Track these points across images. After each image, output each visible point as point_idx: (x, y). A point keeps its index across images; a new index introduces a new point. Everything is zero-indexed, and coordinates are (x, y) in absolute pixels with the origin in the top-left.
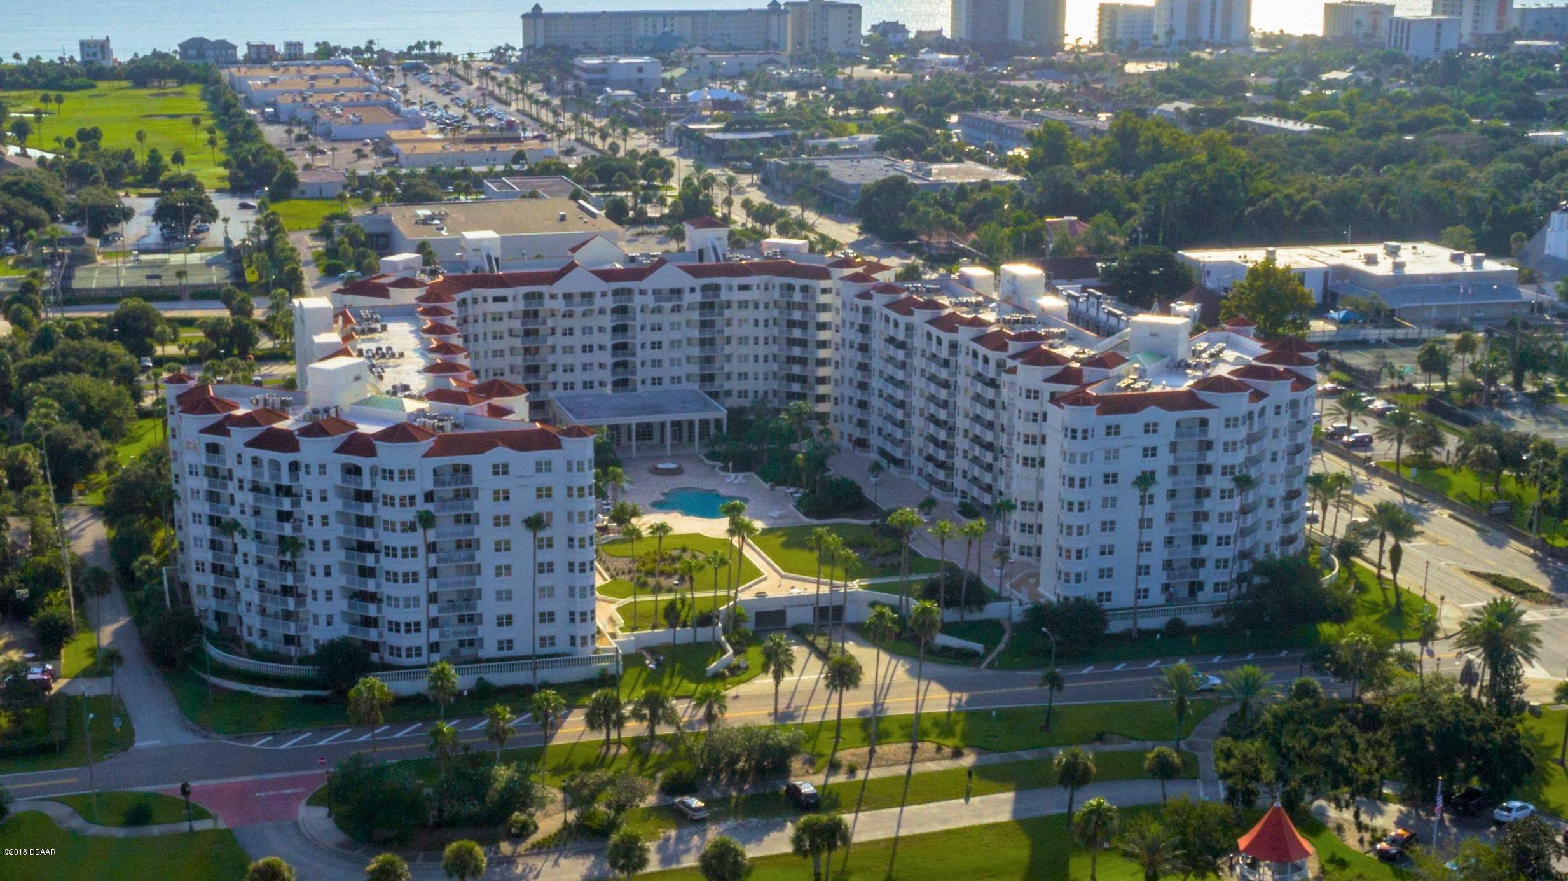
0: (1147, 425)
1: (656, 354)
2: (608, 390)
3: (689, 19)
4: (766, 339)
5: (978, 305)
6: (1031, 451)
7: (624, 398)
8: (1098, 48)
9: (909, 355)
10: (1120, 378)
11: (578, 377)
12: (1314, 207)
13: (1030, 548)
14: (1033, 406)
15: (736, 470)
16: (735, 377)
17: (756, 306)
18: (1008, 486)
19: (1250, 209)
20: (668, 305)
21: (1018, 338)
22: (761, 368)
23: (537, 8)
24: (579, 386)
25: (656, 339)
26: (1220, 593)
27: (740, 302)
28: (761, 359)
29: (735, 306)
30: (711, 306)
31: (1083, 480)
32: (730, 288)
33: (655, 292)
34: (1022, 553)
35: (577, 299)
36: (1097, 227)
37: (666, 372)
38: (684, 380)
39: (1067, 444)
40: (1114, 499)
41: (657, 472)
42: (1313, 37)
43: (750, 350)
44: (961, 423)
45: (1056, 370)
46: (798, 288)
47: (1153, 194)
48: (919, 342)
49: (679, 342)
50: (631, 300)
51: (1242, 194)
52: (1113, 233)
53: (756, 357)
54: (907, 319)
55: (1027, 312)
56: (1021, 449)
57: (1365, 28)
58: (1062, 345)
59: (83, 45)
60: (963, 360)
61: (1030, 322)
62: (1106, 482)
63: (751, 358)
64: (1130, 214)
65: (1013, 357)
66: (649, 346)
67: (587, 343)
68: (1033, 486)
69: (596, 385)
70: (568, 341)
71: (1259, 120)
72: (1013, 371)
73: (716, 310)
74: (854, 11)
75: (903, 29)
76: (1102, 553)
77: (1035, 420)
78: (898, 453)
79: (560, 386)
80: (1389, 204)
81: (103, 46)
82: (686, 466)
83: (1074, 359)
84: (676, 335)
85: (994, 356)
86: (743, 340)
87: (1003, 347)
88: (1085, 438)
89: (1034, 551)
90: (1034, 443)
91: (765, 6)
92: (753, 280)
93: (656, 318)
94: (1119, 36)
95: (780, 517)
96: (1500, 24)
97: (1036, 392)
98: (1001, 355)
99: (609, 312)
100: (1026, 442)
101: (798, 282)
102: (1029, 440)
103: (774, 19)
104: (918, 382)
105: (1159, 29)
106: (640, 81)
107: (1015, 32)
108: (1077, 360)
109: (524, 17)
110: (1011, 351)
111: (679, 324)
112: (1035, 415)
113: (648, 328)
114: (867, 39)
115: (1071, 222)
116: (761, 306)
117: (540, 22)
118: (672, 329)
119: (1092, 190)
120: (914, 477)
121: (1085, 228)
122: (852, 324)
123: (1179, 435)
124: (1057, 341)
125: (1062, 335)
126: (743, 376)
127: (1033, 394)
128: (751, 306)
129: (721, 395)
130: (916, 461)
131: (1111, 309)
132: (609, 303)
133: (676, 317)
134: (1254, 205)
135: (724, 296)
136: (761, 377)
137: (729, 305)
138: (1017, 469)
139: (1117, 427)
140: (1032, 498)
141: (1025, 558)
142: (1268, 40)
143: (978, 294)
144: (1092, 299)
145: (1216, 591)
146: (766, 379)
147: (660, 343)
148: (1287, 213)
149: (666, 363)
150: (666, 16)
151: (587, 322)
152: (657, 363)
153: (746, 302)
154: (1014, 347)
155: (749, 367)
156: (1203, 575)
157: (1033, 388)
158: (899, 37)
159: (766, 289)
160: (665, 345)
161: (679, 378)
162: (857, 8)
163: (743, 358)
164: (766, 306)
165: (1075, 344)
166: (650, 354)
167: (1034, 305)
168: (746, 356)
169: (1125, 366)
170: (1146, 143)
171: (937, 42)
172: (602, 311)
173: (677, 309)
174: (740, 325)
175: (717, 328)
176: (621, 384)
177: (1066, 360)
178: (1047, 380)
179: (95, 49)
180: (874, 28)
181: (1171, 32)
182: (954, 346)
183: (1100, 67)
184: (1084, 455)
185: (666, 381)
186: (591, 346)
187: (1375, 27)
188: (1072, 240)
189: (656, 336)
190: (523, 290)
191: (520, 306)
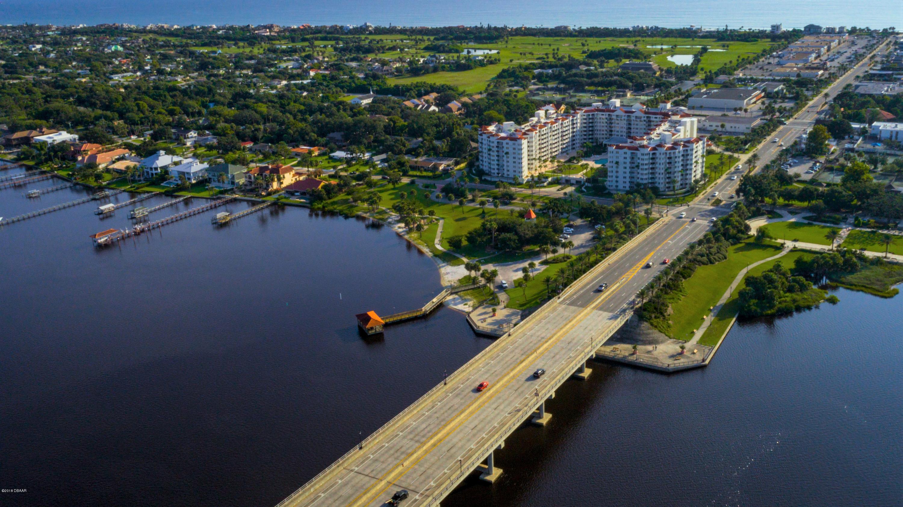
179: (775, 28)
190: (608, 113)
191: (607, 116)
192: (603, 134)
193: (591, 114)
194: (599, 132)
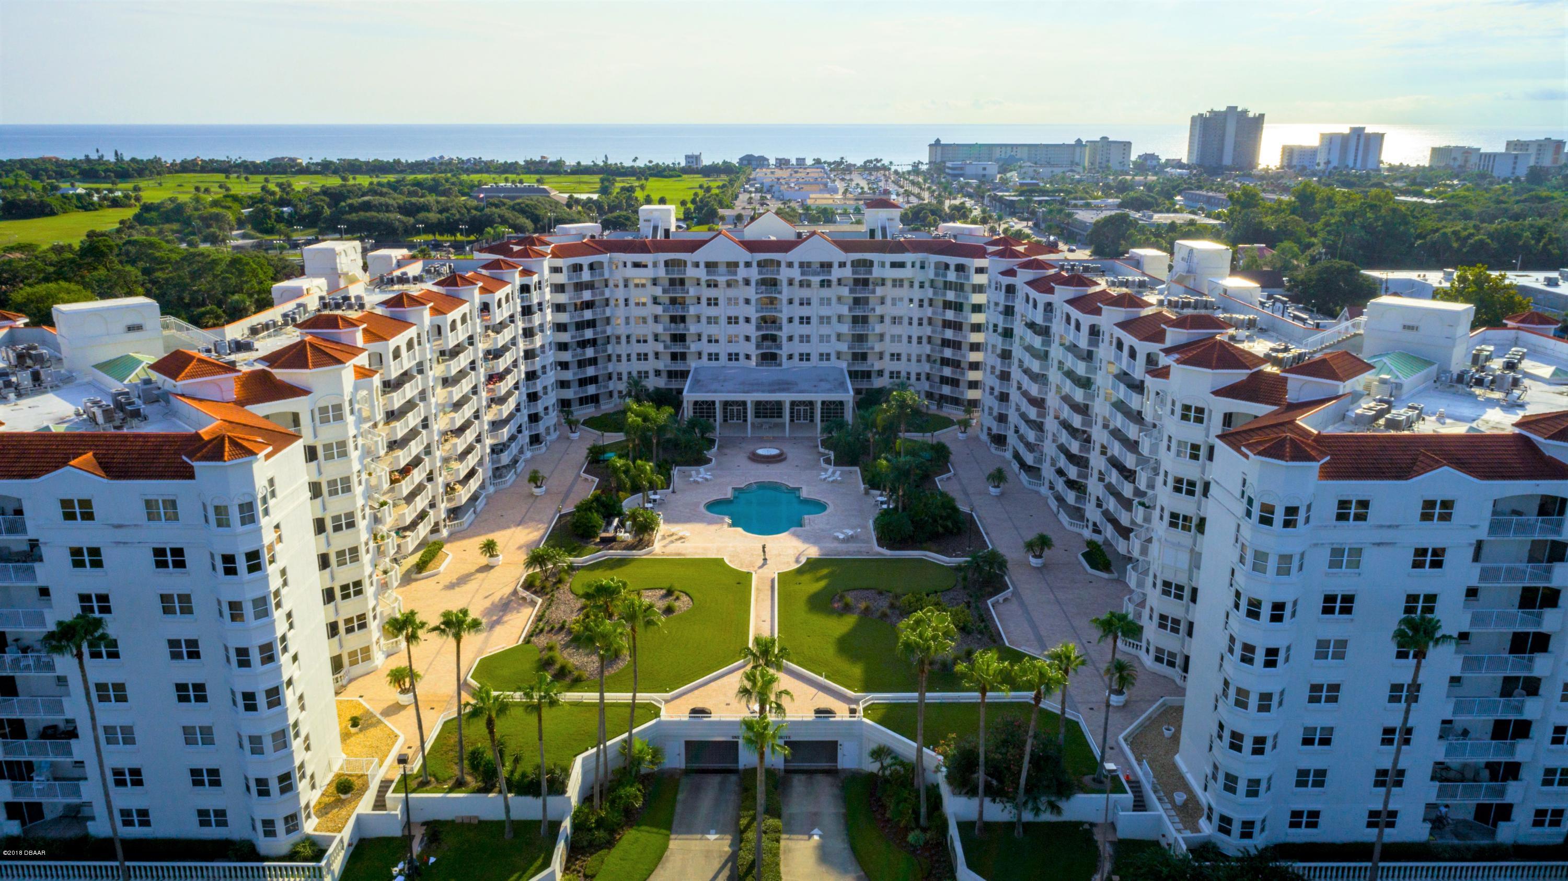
0: (1429, 505)
1: (805, 330)
2: (753, 362)
3: (1026, 149)
4: (920, 319)
5: (1142, 284)
6: (1185, 505)
7: (769, 373)
8: (1282, 167)
9: (1047, 343)
10: (1356, 397)
11: (723, 349)
12: (1481, 241)
13: (1172, 655)
14: (1193, 433)
15: (839, 462)
16: (887, 357)
17: (911, 285)
18: (1144, 551)
19: (1419, 242)
20: (816, 280)
21: (1181, 323)
22: (915, 349)
23: (938, 141)
24: (723, 358)
25: (805, 314)
26: (1547, 829)
27: (894, 281)
28: (915, 340)
29: (889, 283)
30: (865, 282)
31: (1278, 607)
32: (883, 265)
33: (801, 265)
34: (1159, 659)
35: (722, 269)
36: (1283, 252)
37: (815, 348)
38: (833, 357)
39: (1250, 531)
40: (1342, 644)
41: (756, 458)
42: (1424, 167)
43: (901, 330)
44: (1099, 435)
45: (1239, 375)
46: (952, 267)
47: (1334, 227)
48: (1057, 327)
49: (829, 318)
50: (778, 273)
51: (1412, 230)
52: (1295, 256)
53: (910, 337)
54: (1047, 298)
55: (1202, 294)
56: (1165, 498)
57: (1460, 161)
58: (1249, 338)
59: (687, 157)
60: (1104, 351)
61: (1206, 305)
62: (1327, 610)
63: (905, 339)
64: (1309, 246)
65: (1168, 351)
66: (796, 320)
67: (733, 314)
68: (1184, 559)
69: (742, 357)
70: (712, 311)
71: (1402, 198)
72: (1164, 373)
73: (871, 287)
74: (1127, 145)
75: (1157, 158)
76: (1307, 741)
77: (1195, 457)
78: (1029, 459)
79: (705, 357)
80: (1551, 241)
81: (697, 158)
82: (792, 452)
83: (1268, 359)
84: (825, 311)
85: (1144, 348)
86: (895, 320)
87: (1159, 337)
88: (1287, 524)
89: (1179, 661)
90: (1191, 493)
91: (1073, 142)
92: (908, 257)
93: (805, 293)
94: (1295, 162)
95: (849, 539)
96: (1555, 160)
97: (1200, 411)
98: (1154, 347)
99: (753, 283)
100: (1178, 490)
101: (953, 261)
102: (1184, 487)
103: (1078, 149)
104: (1055, 376)
105: (1321, 159)
106: (984, 176)
107: (1227, 160)
108: (1276, 362)
109: (930, 145)
110: (1168, 343)
111: (829, 299)
112: (1195, 447)
113: (796, 302)
114: (1135, 163)
115: (1260, 249)
116: (916, 285)
117: (939, 149)
118: (822, 304)
119: (1278, 227)
120: (1044, 490)
121: (1270, 254)
122: (997, 304)
123: (1496, 527)
124: (1245, 333)
125: (1251, 324)
126: (896, 357)
127: (1198, 415)
128: (906, 284)
129: (873, 375)
130: (1048, 472)
131: (1297, 313)
132: (754, 274)
133: (825, 292)
134: (1424, 237)
135: (877, 272)
136: (914, 358)
137: (883, 282)
138: (1160, 528)
139: (1364, 504)
140: (1182, 579)
141: (1163, 669)
142: (1391, 168)
143: (1144, 274)
144: (1278, 304)
145: (1538, 823)
146: (919, 361)
147: (808, 318)
148: (1455, 245)
149: (814, 339)
150: (1013, 146)
151: (732, 293)
152: (805, 339)
153: (901, 281)
154: (1174, 336)
155: (902, 348)
156: (1513, 792)
157: (1194, 403)
158: (1154, 162)
159: (922, 267)
160: (814, 320)
161: (828, 355)
162: (1129, 144)
163: (896, 338)
164: (922, 286)
165: (1270, 338)
166: (798, 329)
167: (1214, 287)
168: (900, 336)
169: (1367, 377)
170: (1322, 201)
171: (1179, 164)
172: (747, 282)
173: (825, 284)
174: (894, 304)
175: (871, 306)
176: (769, 358)
177: (1252, 360)
178: (1217, 393)
179: (693, 159)
180: (1140, 157)
181: (1328, 163)
182: (1094, 331)
183: (1282, 177)
184: (1285, 559)
185: (814, 358)
186: (737, 318)
187: (1466, 161)
188: (1260, 262)
189: (805, 311)
190: (663, 257)
191: (661, 272)
192: (643, 357)
193: (585, 260)
194: (623, 349)
